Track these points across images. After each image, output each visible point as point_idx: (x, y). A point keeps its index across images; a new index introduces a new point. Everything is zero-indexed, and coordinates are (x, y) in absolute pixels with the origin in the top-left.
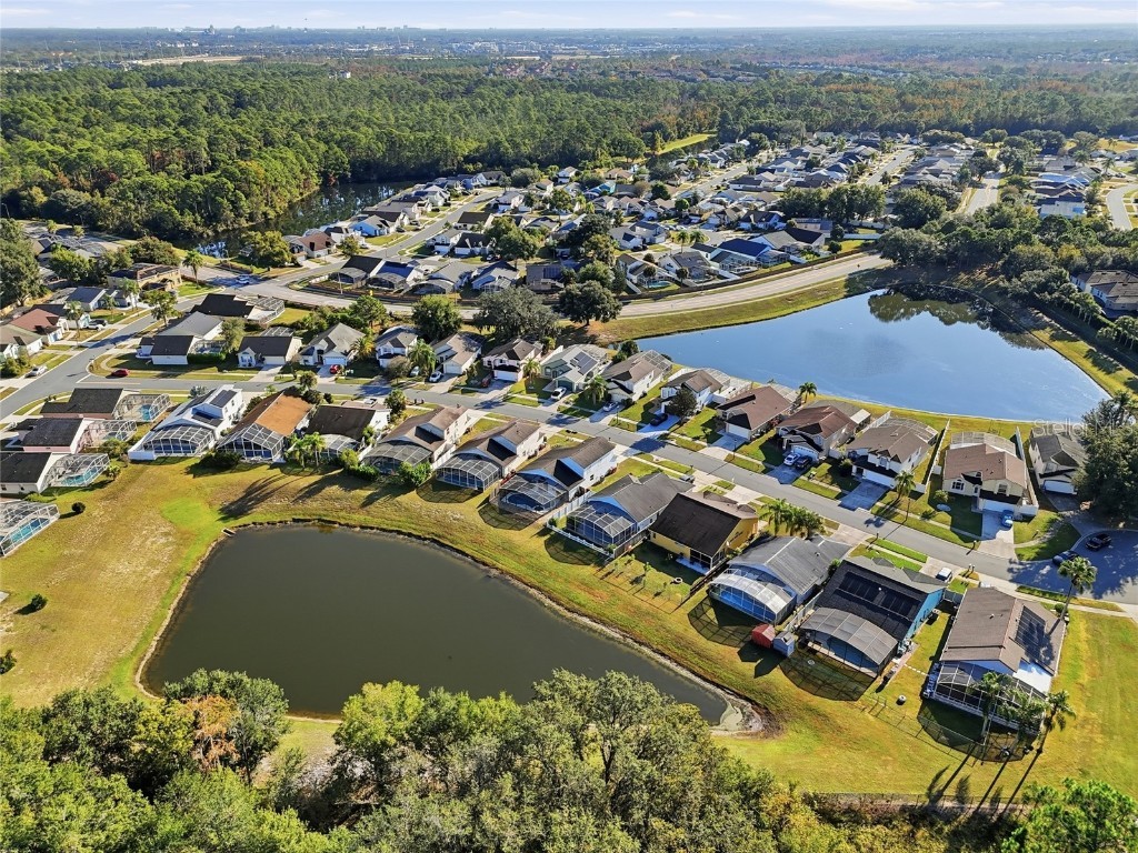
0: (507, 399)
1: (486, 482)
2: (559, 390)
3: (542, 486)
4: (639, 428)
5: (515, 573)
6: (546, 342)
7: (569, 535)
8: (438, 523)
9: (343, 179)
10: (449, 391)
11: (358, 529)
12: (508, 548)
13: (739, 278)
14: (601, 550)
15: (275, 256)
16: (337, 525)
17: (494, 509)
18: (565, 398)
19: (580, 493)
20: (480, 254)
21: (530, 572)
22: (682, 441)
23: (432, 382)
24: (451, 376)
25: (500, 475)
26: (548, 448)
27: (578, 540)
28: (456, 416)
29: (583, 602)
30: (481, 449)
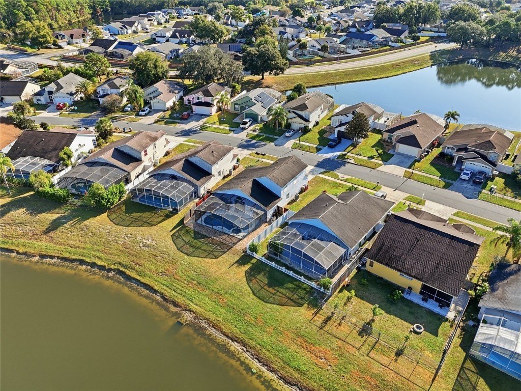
0: (203, 128)
1: (181, 203)
2: (247, 120)
3: (238, 206)
4: (318, 150)
5: (212, 317)
6: (234, 87)
7: (273, 264)
8: (126, 250)
9: (105, 11)
10: (154, 123)
11: (37, 258)
12: (203, 283)
13: (361, 53)
14: (313, 284)
15: (40, 38)
16: (14, 254)
17: (188, 232)
18: (252, 127)
19: (278, 213)
20: (186, 43)
21: (230, 316)
22: (360, 160)
23: (142, 116)
24: (157, 111)
25: (195, 194)
26: (241, 168)
27: (284, 270)
28: (155, 139)
29: (303, 368)
30: (176, 169)
